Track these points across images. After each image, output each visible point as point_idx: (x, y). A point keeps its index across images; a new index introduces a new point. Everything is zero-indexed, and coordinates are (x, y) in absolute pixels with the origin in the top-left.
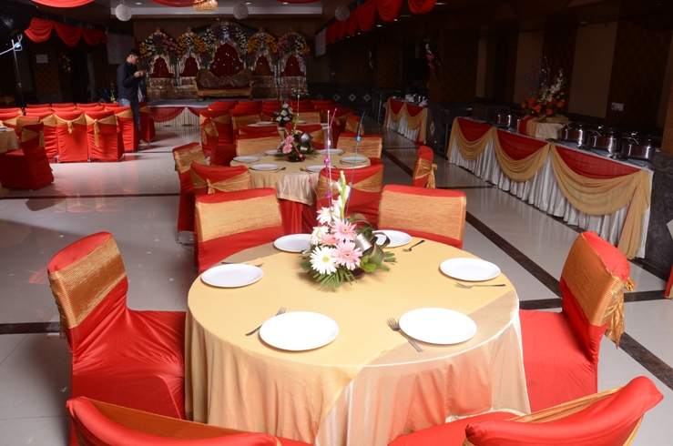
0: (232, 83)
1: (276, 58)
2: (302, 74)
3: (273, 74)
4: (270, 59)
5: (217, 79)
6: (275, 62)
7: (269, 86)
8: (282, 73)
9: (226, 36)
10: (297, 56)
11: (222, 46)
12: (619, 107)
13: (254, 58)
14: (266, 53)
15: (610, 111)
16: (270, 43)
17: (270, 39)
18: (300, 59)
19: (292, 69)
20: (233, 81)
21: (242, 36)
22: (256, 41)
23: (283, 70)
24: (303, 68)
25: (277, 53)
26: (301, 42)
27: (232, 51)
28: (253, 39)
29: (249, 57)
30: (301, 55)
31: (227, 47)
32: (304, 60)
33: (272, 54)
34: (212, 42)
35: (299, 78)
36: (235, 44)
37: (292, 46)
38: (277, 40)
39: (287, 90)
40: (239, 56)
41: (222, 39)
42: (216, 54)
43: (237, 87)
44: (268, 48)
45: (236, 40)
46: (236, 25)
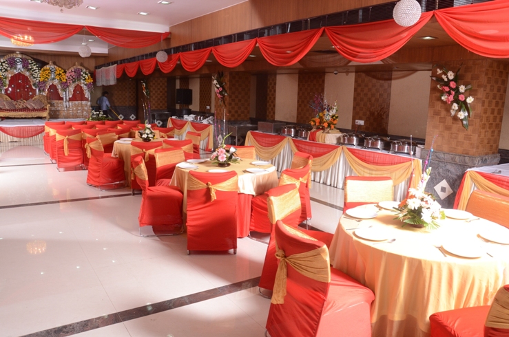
0: (29, 107)
1: (65, 86)
2: (87, 100)
3: (62, 99)
4: (59, 87)
5: (14, 103)
6: (64, 90)
7: (60, 109)
8: (70, 98)
9: (20, 66)
10: (82, 85)
11: (16, 75)
12: (361, 123)
13: (45, 86)
14: (56, 82)
15: (354, 125)
16: (60, 74)
17: (59, 71)
18: (85, 88)
19: (78, 95)
20: (30, 104)
21: (35, 68)
22: (47, 72)
23: (71, 96)
24: (87, 94)
25: (66, 83)
26: (86, 74)
27: (25, 79)
28: (44, 70)
29: (41, 85)
30: (85, 85)
31: (19, 75)
32: (89, 88)
33: (61, 83)
34: (6, 70)
35: (84, 102)
36: (27, 74)
37: (79, 76)
38: (65, 72)
39: (75, 112)
40: (32, 84)
41: (16, 68)
42: (10, 81)
43: (34, 110)
44: (58, 78)
45: (29, 70)
46: (28, 58)
